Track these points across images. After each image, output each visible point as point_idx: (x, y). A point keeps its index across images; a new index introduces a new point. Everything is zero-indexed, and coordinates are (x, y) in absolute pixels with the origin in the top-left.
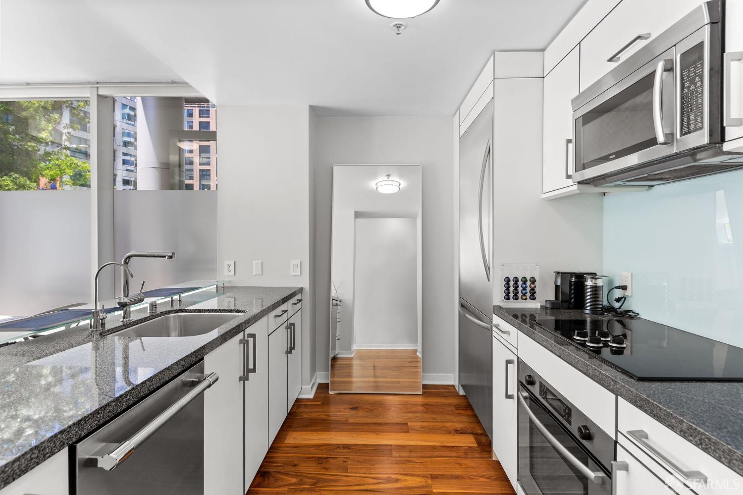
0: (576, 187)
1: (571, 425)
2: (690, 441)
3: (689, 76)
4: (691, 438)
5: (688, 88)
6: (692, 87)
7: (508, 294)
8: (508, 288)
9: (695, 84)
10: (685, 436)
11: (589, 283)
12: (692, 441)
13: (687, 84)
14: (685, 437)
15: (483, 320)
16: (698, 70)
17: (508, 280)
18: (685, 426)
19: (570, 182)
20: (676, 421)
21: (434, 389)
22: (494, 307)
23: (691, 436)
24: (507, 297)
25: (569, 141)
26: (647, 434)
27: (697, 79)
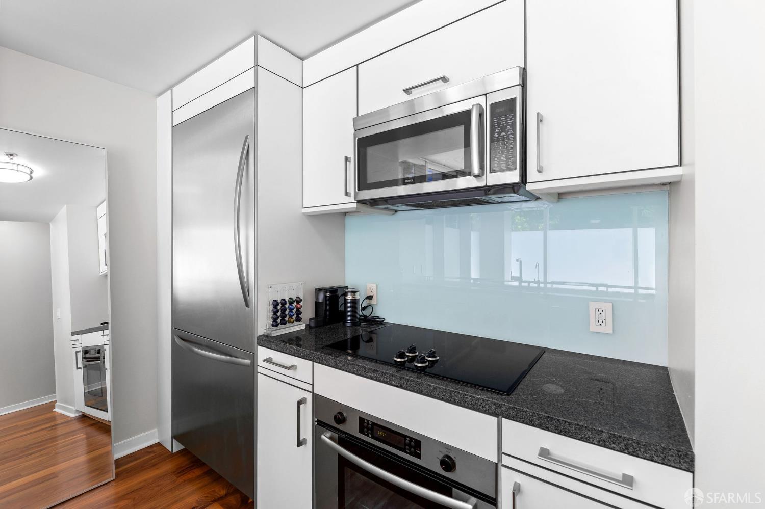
0: (354, 205)
1: (420, 458)
2: (613, 449)
3: (499, 124)
4: (613, 445)
5: (499, 133)
6: (503, 134)
7: (275, 320)
8: (275, 313)
9: (507, 132)
10: (605, 444)
11: (349, 297)
12: (614, 448)
13: (497, 130)
14: (605, 446)
15: (233, 354)
16: (509, 121)
17: (275, 304)
18: (605, 436)
19: (347, 199)
20: (592, 433)
21: (131, 461)
22: (259, 338)
23: (613, 443)
24: (275, 324)
25: (347, 159)
26: (548, 450)
27: (509, 128)
